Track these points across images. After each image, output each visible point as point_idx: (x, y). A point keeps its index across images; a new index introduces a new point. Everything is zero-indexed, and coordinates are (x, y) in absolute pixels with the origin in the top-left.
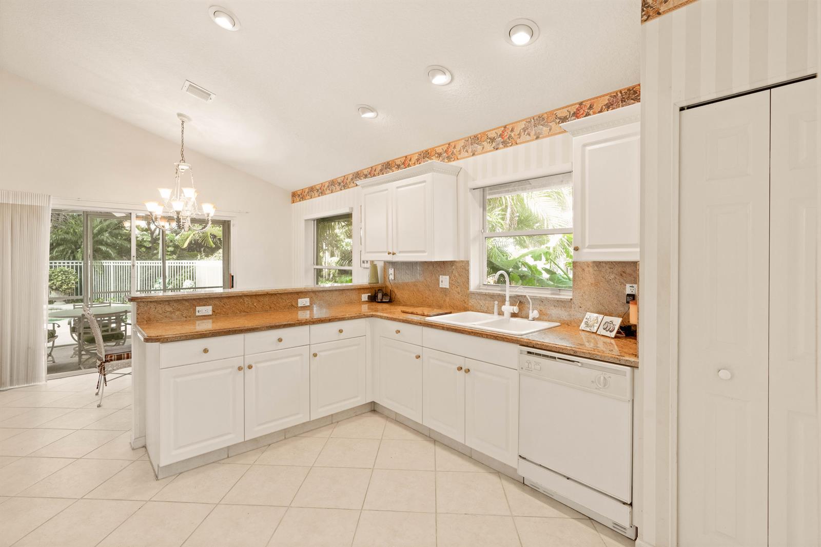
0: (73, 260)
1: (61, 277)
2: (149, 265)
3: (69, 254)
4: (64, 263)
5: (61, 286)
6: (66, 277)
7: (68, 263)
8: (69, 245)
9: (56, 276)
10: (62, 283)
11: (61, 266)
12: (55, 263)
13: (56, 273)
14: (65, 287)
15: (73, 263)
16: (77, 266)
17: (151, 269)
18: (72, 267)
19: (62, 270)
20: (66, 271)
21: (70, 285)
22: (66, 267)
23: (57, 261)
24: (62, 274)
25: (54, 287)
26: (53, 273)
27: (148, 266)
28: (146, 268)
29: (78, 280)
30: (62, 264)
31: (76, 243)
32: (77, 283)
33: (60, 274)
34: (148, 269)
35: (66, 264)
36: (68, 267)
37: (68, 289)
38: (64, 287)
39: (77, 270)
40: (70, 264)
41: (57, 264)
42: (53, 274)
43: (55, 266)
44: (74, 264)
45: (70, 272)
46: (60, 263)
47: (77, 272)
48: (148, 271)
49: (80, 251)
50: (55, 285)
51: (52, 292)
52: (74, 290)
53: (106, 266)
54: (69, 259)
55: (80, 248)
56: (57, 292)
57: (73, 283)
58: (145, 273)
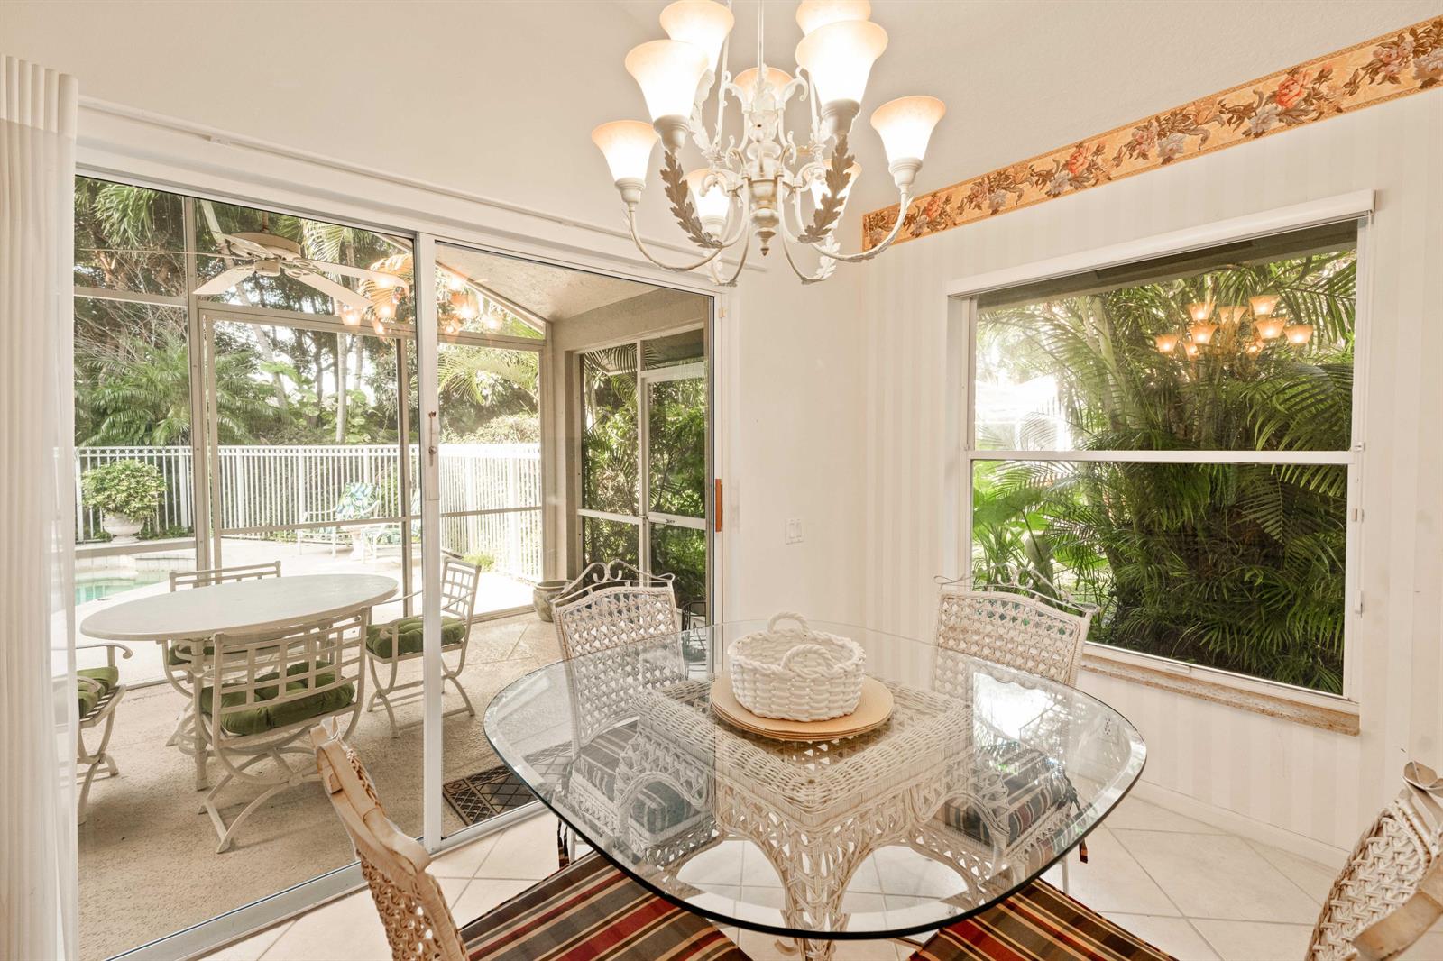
0: (150, 444)
1: (125, 483)
2: (319, 454)
3: (142, 432)
4: (132, 451)
5: (128, 503)
6: (138, 482)
7: (141, 451)
8: (141, 412)
9: (116, 481)
10: (130, 495)
11: (125, 458)
12: (113, 451)
13: (115, 474)
14: (135, 504)
15: (151, 451)
16: (160, 459)
17: (322, 464)
18: (151, 461)
19: (128, 467)
20: (138, 470)
21: (146, 500)
22: (137, 460)
23: (118, 448)
24: (127, 476)
25: (112, 506)
26: (108, 473)
27: (316, 458)
28: (311, 461)
29: (164, 489)
30: (127, 454)
31: (155, 408)
32: (161, 495)
33: (123, 476)
34: (316, 464)
35: (136, 454)
36: (142, 459)
37: (142, 508)
38: (133, 504)
39: (160, 465)
40: (146, 454)
41: (117, 455)
42: (109, 477)
43: (111, 458)
44: (155, 454)
45: (147, 471)
46: (122, 451)
47: (161, 471)
48: (316, 468)
49: (162, 426)
50: (114, 501)
51: (106, 515)
52: (155, 510)
53: (225, 457)
54: (143, 443)
55: (165, 417)
56: (119, 515)
57: (153, 497)
58: (311, 473)
